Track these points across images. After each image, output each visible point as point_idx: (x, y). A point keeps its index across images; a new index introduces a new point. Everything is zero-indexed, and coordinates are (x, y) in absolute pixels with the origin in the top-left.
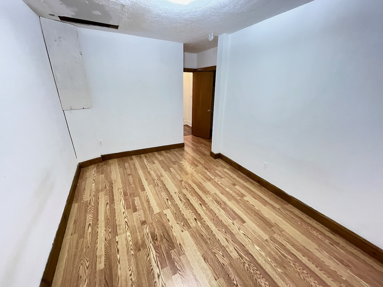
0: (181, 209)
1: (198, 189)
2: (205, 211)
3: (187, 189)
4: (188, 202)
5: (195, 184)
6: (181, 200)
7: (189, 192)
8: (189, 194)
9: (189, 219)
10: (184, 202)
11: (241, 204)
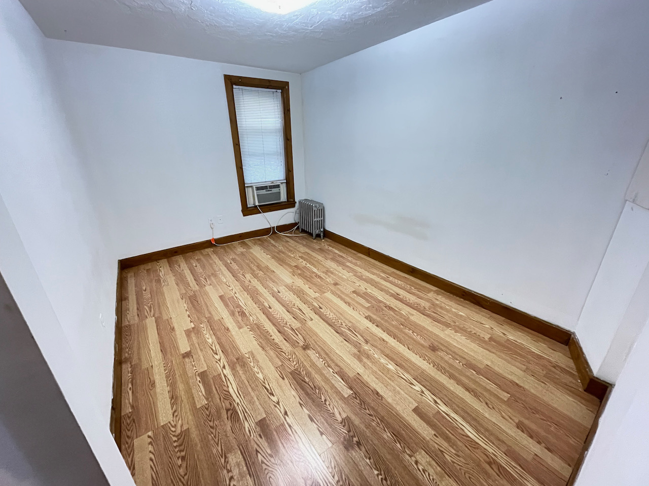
0: (298, 299)
1: (270, 331)
2: (264, 301)
3: (292, 329)
4: (288, 308)
5: (276, 344)
6: (300, 310)
7: (288, 323)
8: (288, 321)
9: (286, 291)
10: (296, 308)
11: (207, 315)
